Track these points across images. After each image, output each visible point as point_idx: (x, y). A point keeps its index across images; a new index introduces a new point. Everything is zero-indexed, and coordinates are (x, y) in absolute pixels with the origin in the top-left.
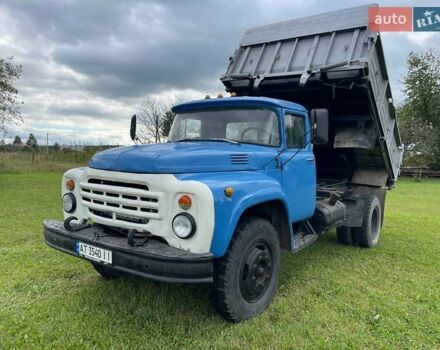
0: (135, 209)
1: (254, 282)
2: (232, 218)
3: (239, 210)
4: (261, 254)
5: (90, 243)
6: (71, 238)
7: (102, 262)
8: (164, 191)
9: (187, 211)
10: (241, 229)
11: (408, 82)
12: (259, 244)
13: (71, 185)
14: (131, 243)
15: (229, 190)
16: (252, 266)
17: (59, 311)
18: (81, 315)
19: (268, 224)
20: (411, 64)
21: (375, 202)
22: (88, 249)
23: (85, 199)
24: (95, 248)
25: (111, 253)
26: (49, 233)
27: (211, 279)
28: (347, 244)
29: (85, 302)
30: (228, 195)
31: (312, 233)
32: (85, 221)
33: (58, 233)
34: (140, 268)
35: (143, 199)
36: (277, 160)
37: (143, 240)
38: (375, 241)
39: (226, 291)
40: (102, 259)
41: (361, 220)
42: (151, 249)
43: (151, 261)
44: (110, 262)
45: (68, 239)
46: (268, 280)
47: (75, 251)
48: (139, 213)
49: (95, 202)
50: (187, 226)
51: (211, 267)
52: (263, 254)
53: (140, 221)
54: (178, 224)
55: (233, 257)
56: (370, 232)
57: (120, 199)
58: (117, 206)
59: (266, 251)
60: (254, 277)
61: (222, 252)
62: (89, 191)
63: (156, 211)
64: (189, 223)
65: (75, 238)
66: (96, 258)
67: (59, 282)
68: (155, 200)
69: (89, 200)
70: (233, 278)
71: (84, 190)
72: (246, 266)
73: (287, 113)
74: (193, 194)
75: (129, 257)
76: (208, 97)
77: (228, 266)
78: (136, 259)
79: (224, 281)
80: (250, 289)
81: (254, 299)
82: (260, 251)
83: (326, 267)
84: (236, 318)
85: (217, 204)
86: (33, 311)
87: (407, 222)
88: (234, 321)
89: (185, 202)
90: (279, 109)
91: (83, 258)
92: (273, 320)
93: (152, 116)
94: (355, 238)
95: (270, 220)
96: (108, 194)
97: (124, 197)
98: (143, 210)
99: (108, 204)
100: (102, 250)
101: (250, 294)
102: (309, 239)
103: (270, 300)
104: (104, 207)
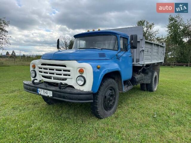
0: (61, 75)
1: (109, 103)
2: (100, 77)
3: (102, 74)
4: (111, 92)
5: (43, 89)
6: (35, 87)
7: (48, 96)
8: (72, 67)
9: (82, 75)
10: (104, 82)
11: (169, 27)
12: (110, 88)
13: (34, 67)
14: (60, 88)
15: (98, 66)
16: (108, 97)
17: (31, 116)
18: (40, 117)
19: (113, 80)
20: (170, 20)
21: (156, 74)
22: (42, 91)
23: (40, 72)
24: (45, 91)
25: (52, 92)
26: (26, 86)
27: (92, 101)
28: (144, 90)
29: (41, 113)
30: (98, 68)
31: (131, 85)
32: (40, 81)
33: (29, 85)
34: (64, 97)
35: (64, 71)
36: (117, 56)
37: (65, 87)
38: (155, 89)
39: (98, 106)
40: (48, 95)
41: (150, 81)
42: (68, 90)
43: (68, 95)
44: (52, 96)
45: (34, 88)
46: (114, 103)
47: (37, 92)
48: (62, 77)
49: (44, 73)
50: (82, 81)
51: (92, 96)
52: (112, 92)
53: (63, 79)
54: (79, 80)
55: (101, 93)
56: (153, 86)
57: (55, 71)
58: (54, 74)
59: (113, 91)
60: (108, 101)
61: (96, 91)
62: (42, 68)
63: (69, 75)
64: (83, 80)
65: (37, 87)
66: (46, 95)
67: (30, 106)
68: (69, 71)
69: (42, 72)
70: (101, 101)
71: (39, 68)
72: (105, 97)
73: (121, 37)
74: (84, 68)
75: (59, 93)
76: (88, 31)
77: (98, 96)
78: (62, 94)
79: (97, 102)
80: (107, 106)
81: (109, 110)
82: (111, 91)
83: (136, 99)
84: (102, 117)
85: (94, 72)
86: (20, 116)
87: (168, 82)
88: (101, 118)
89: (81, 71)
90: (118, 35)
91: (40, 95)
92: (116, 118)
93: (64, 42)
94: (147, 88)
95: (114, 79)
96: (50, 69)
97: (56, 70)
98: (64, 75)
99: (50, 73)
100: (48, 91)
101: (107, 108)
102: (130, 88)
103: (115, 110)
104: (48, 75)
